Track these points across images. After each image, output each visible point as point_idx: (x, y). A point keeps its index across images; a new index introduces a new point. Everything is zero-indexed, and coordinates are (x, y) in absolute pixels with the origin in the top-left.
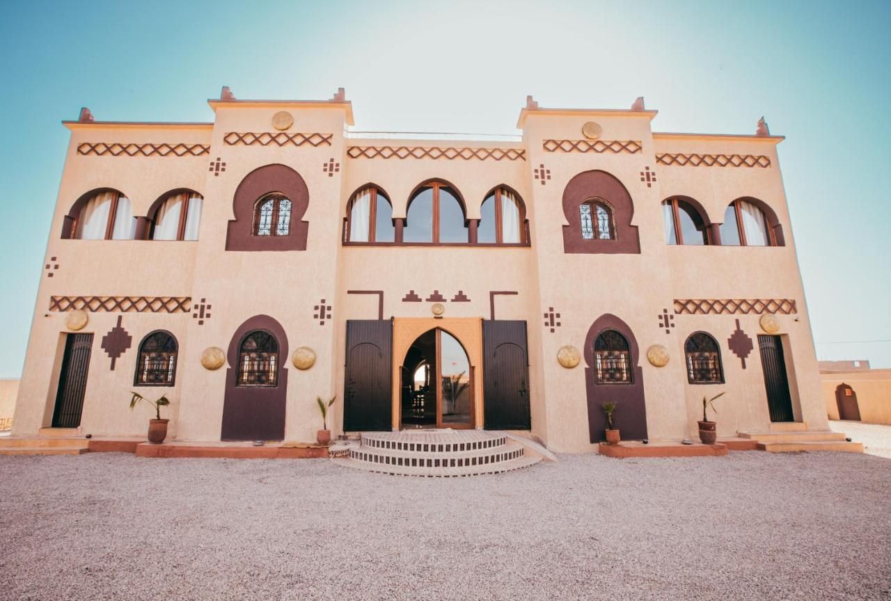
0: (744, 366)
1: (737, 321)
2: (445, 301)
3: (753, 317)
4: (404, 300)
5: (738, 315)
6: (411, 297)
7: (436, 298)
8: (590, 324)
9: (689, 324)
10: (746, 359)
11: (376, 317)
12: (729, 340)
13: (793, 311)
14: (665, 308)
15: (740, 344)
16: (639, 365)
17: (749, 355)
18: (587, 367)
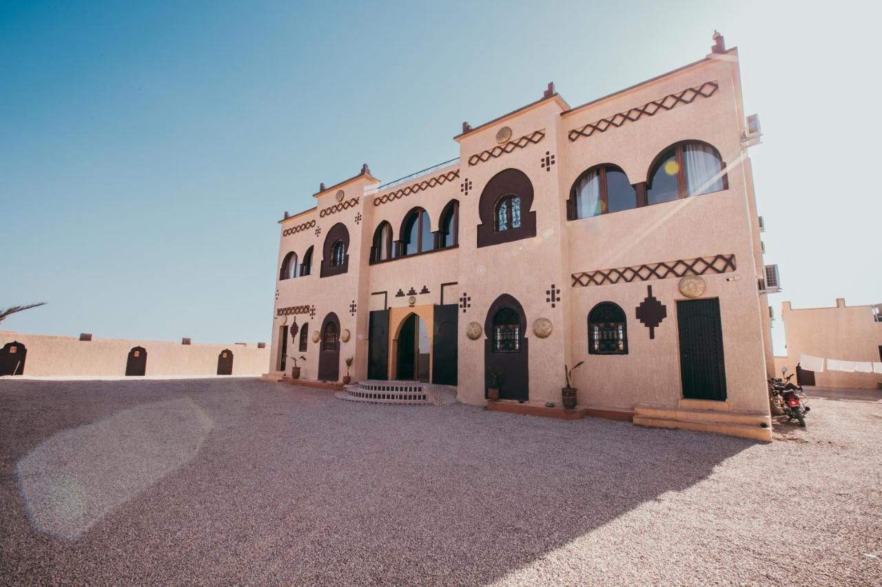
0: (652, 336)
1: (650, 288)
2: (416, 294)
3: (672, 280)
4: (397, 296)
5: (653, 281)
6: (400, 294)
7: (412, 292)
8: (491, 304)
9: (594, 295)
10: (656, 329)
11: (383, 309)
12: (637, 308)
13: (729, 268)
14: (553, 283)
15: (651, 312)
16: (526, 336)
17: (660, 324)
18: (486, 338)
